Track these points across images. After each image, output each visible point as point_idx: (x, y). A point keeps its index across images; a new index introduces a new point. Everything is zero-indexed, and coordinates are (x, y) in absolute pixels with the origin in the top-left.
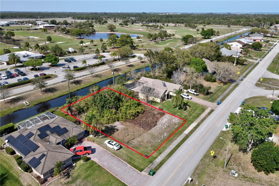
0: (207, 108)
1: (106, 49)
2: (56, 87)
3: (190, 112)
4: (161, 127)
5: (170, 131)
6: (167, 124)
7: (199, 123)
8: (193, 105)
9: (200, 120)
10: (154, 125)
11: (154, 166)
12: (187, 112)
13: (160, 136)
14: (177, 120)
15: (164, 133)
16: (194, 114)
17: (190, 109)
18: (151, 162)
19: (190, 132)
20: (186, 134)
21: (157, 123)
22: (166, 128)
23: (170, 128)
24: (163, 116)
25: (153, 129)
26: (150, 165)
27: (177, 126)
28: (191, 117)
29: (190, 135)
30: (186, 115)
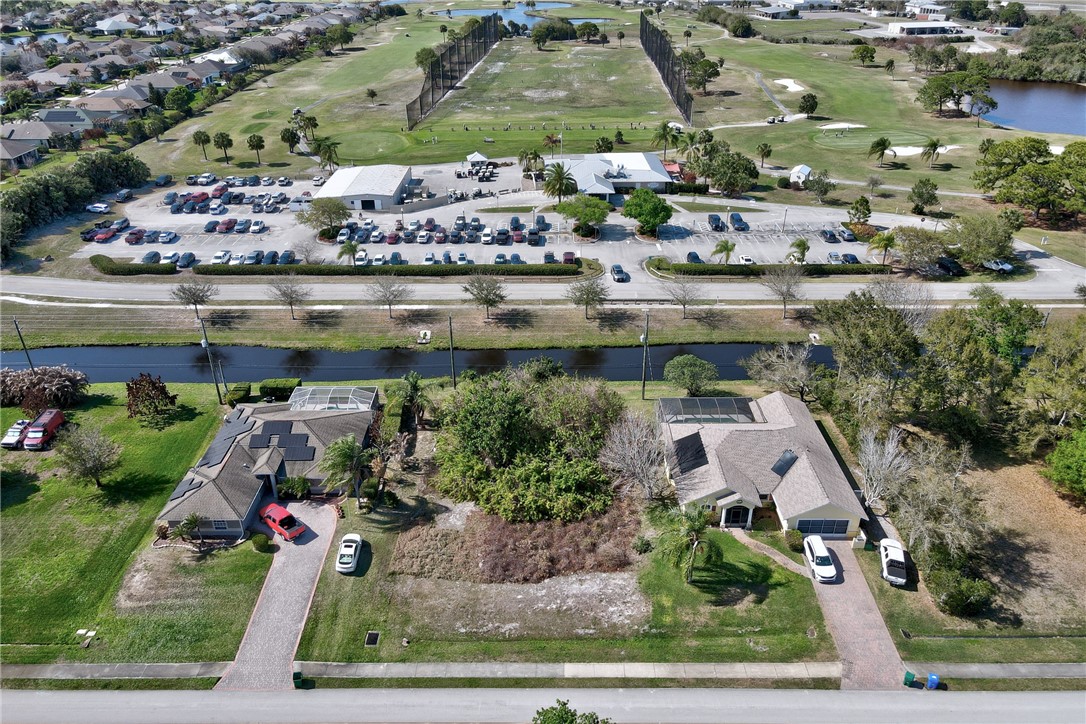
0: (832, 658)
1: (932, 199)
2: (540, 313)
3: (723, 624)
4: (538, 599)
5: (542, 629)
6: (570, 602)
7: (672, 680)
8: (785, 609)
9: (699, 676)
10: (526, 580)
11: (336, 673)
12: (713, 615)
13: (490, 620)
14: (627, 614)
15: (511, 620)
16: (730, 640)
17: (745, 614)
18: (350, 659)
19: (580, 679)
20: (561, 674)
21: (547, 581)
22: (544, 611)
23: (559, 621)
24: (604, 572)
25: (504, 586)
26: (335, 664)
27: (587, 631)
28: (694, 643)
29: (562, 687)
30: (687, 624)
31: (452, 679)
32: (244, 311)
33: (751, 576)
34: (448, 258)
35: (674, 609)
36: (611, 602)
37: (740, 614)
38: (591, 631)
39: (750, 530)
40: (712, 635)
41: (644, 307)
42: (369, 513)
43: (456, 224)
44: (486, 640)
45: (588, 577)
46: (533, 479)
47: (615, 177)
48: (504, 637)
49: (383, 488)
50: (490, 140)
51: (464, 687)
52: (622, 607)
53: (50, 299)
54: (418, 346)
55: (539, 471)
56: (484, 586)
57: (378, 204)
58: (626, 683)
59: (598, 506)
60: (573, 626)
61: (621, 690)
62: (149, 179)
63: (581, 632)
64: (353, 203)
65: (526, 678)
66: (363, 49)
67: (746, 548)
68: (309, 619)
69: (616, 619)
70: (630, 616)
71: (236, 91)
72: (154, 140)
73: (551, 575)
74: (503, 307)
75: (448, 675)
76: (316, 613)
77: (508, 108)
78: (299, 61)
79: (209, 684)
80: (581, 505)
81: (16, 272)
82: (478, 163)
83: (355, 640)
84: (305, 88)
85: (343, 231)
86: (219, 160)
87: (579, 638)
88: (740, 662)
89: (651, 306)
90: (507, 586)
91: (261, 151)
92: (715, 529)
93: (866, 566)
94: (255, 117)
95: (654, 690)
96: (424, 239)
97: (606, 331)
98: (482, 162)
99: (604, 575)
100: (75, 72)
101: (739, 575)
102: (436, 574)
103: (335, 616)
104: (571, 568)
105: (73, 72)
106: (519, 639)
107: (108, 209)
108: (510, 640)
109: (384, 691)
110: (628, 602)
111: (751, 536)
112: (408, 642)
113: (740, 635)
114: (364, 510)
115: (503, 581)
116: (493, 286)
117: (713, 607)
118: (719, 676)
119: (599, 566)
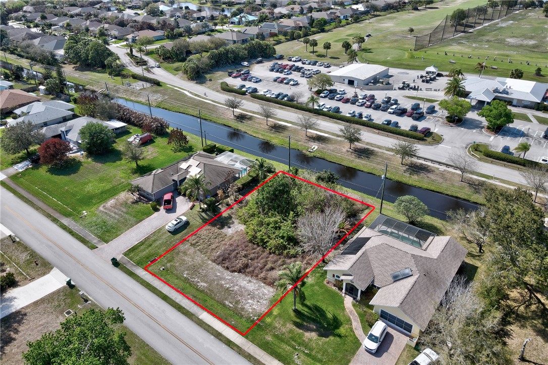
2: (379, 154)
3: (293, 339)
4: (224, 279)
5: (213, 293)
6: (236, 288)
7: (238, 347)
8: (330, 350)
9: (252, 354)
10: (227, 268)
11: (129, 267)
12: (291, 331)
13: (198, 277)
14: (254, 307)
15: (206, 282)
16: (288, 348)
17: (307, 340)
18: (139, 264)
19: (203, 322)
20: (199, 315)
21: (236, 273)
22: (222, 285)
23: (223, 293)
24: (264, 283)
25: (217, 266)
26: (132, 262)
27: (230, 304)
28: (269, 338)
29: (193, 320)
30: (275, 328)
31: (161, 292)
32: (252, 116)
33: (329, 324)
34: (361, 115)
35: (276, 316)
36: (253, 298)
37: (304, 339)
38: (231, 306)
39: (357, 301)
40: (282, 340)
41: (443, 168)
42: (202, 212)
43: (383, 100)
44: (190, 285)
45: (255, 282)
46: (271, 226)
47: (500, 93)
48: (197, 287)
49: (219, 205)
50: (453, 61)
51: (160, 297)
52: (255, 303)
53: (196, 95)
54: (307, 152)
55: (276, 222)
56: (210, 262)
57: (356, 83)
58: (218, 335)
59: (292, 252)
60: (226, 299)
61: (213, 337)
62: (274, 56)
63: (227, 303)
64: (344, 80)
65: (184, 308)
66: (437, 8)
67: (344, 309)
68: (142, 241)
69: (247, 307)
70: (254, 309)
71: (353, 23)
72: (297, 40)
73: (240, 271)
74: (358, 145)
75: (160, 290)
76: (145, 241)
77: (487, 46)
78: (398, 11)
79: (93, 247)
80: (285, 248)
81: (197, 83)
82: (430, 72)
83: (148, 258)
84: (386, 25)
85: (325, 92)
86: (311, 52)
87: (224, 305)
88: (279, 361)
89: (447, 169)
90: (219, 267)
91: (328, 50)
92: (339, 291)
93: (404, 357)
94: (347, 36)
95: (226, 346)
96: (360, 104)
97: (407, 175)
98: (433, 72)
99: (263, 284)
100: (293, 9)
101: (324, 320)
102: (198, 248)
103: (151, 245)
104: (252, 274)
105: (292, 9)
106: (202, 291)
107: (248, 65)
108: (198, 290)
109: (134, 282)
110: (260, 302)
111: (354, 305)
112: (163, 269)
113: (295, 349)
114: (201, 210)
115: (218, 264)
116: (357, 131)
117: (295, 327)
118: (261, 360)
119: (264, 280)
